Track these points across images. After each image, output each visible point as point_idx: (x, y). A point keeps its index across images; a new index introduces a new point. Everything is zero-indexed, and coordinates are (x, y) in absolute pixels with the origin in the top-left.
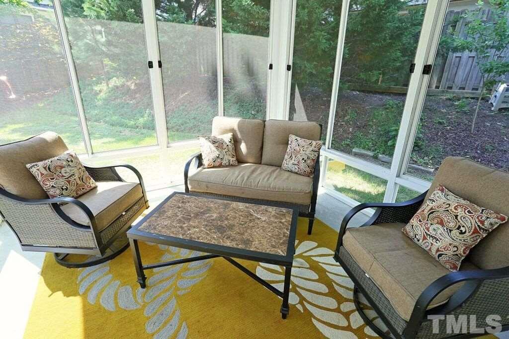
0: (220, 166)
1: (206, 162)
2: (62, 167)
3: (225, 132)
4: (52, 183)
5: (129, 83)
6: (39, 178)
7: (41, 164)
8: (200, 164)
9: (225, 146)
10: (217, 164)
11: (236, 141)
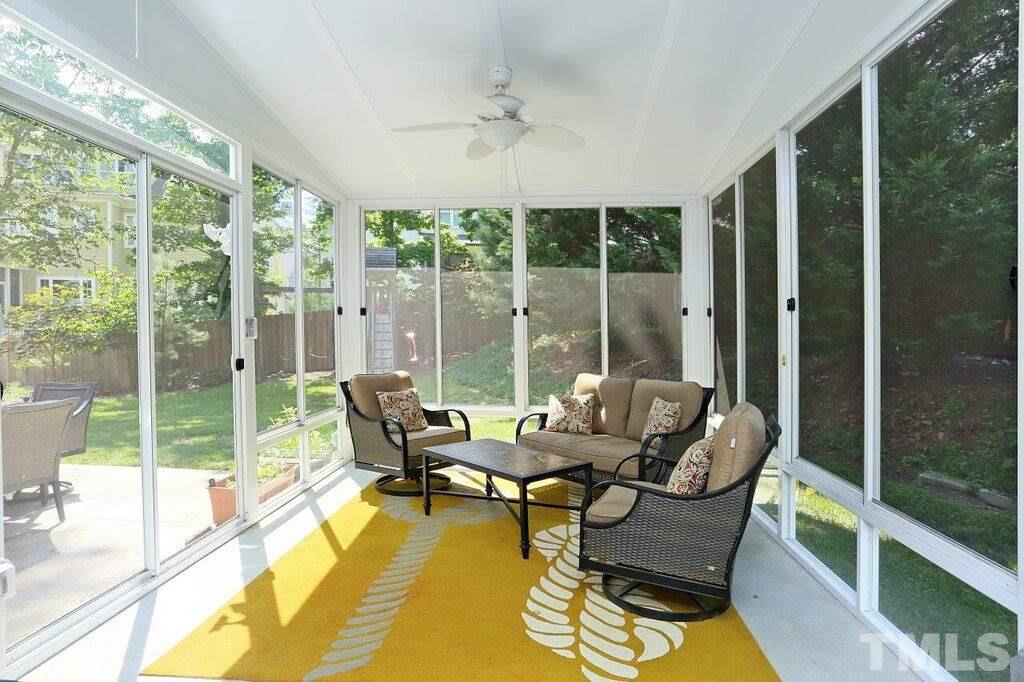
0: (566, 431)
1: (548, 424)
2: (401, 400)
3: (585, 392)
4: (389, 412)
5: (562, 344)
6: (382, 405)
7: (386, 393)
8: (543, 426)
9: (577, 408)
10: (562, 428)
11: (596, 404)
